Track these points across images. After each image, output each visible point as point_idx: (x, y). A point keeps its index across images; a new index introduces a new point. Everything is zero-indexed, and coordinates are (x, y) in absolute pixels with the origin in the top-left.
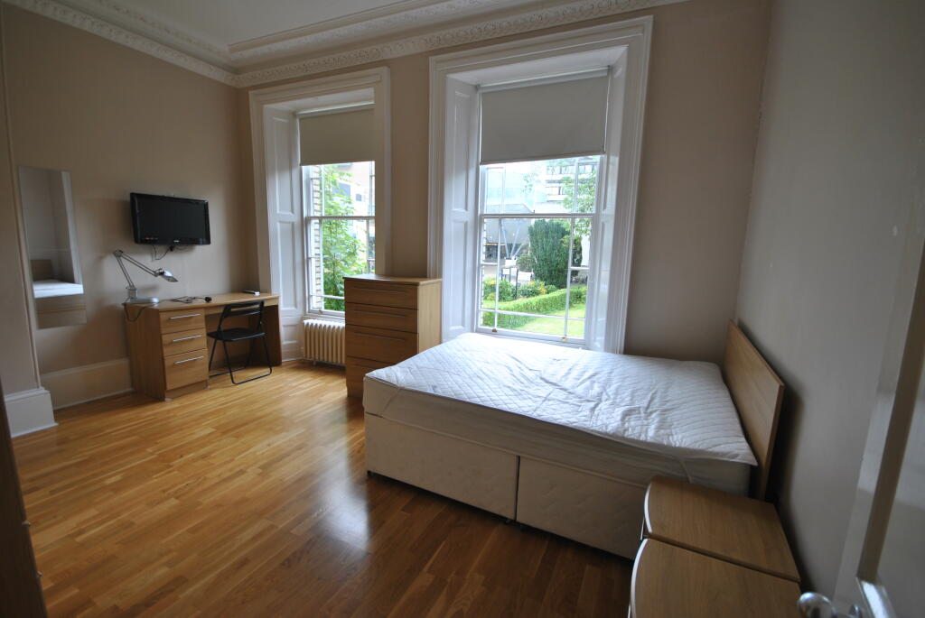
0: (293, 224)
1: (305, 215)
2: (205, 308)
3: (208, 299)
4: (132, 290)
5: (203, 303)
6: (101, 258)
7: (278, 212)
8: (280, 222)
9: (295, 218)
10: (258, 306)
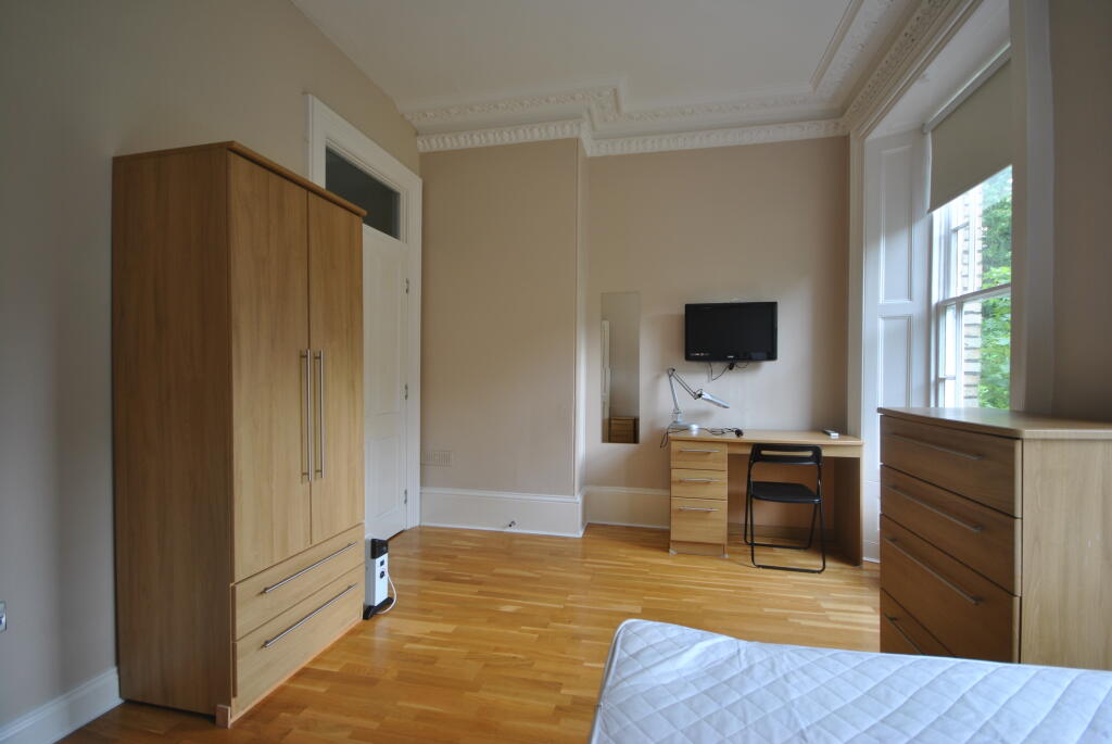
0: (909, 319)
1: (935, 300)
2: (730, 444)
3: (739, 433)
4: (677, 411)
5: (732, 437)
6: (658, 377)
7: (882, 300)
8: (884, 318)
9: (915, 308)
10: (809, 454)
